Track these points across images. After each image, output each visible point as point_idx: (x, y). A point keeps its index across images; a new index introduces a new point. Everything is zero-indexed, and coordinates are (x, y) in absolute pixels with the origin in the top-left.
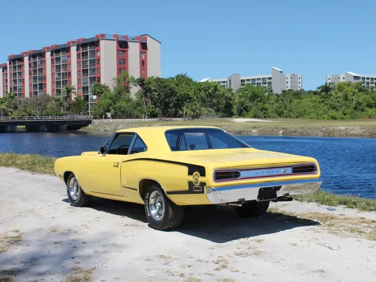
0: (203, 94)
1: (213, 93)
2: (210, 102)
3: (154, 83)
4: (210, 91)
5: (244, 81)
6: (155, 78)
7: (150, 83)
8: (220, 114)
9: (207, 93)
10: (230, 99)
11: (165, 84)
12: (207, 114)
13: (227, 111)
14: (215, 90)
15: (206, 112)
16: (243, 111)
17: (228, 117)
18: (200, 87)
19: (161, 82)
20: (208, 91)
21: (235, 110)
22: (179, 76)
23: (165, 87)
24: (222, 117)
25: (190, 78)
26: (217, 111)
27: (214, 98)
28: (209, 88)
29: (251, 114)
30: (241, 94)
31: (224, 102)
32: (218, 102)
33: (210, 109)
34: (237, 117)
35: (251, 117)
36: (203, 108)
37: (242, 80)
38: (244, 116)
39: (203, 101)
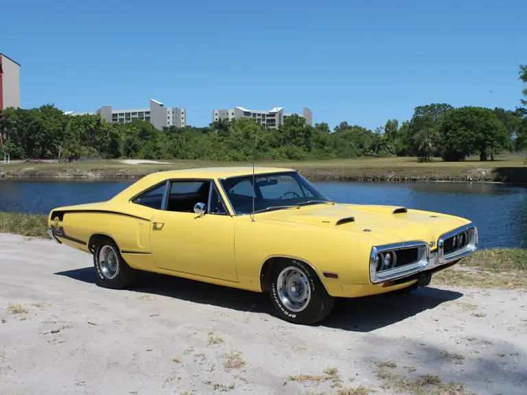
0: (82, 129)
1: (96, 128)
2: (92, 139)
3: (14, 116)
4: (92, 126)
5: (117, 115)
6: (16, 109)
7: (9, 116)
8: (105, 155)
9: (88, 128)
10: (116, 136)
11: (28, 117)
12: (89, 155)
13: (113, 151)
14: (97, 124)
15: (86, 152)
16: (131, 152)
17: (113, 158)
18: (79, 121)
19: (23, 114)
20: (89, 127)
21: (121, 150)
22: (44, 107)
23: (28, 121)
24: (107, 158)
25: (59, 109)
26: (102, 150)
27: (97, 134)
28: (90, 122)
29: (141, 154)
30: (129, 130)
31: (110, 139)
32: (102, 140)
33: (92, 149)
34: (126, 159)
35: (141, 159)
36: (83, 148)
37: (113, 115)
38: (132, 157)
39: (83, 139)
